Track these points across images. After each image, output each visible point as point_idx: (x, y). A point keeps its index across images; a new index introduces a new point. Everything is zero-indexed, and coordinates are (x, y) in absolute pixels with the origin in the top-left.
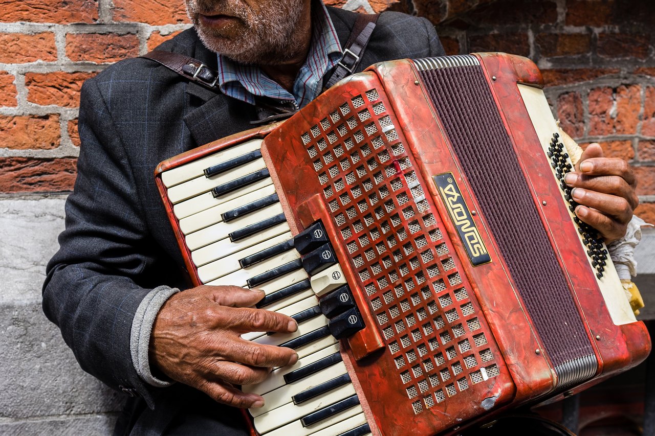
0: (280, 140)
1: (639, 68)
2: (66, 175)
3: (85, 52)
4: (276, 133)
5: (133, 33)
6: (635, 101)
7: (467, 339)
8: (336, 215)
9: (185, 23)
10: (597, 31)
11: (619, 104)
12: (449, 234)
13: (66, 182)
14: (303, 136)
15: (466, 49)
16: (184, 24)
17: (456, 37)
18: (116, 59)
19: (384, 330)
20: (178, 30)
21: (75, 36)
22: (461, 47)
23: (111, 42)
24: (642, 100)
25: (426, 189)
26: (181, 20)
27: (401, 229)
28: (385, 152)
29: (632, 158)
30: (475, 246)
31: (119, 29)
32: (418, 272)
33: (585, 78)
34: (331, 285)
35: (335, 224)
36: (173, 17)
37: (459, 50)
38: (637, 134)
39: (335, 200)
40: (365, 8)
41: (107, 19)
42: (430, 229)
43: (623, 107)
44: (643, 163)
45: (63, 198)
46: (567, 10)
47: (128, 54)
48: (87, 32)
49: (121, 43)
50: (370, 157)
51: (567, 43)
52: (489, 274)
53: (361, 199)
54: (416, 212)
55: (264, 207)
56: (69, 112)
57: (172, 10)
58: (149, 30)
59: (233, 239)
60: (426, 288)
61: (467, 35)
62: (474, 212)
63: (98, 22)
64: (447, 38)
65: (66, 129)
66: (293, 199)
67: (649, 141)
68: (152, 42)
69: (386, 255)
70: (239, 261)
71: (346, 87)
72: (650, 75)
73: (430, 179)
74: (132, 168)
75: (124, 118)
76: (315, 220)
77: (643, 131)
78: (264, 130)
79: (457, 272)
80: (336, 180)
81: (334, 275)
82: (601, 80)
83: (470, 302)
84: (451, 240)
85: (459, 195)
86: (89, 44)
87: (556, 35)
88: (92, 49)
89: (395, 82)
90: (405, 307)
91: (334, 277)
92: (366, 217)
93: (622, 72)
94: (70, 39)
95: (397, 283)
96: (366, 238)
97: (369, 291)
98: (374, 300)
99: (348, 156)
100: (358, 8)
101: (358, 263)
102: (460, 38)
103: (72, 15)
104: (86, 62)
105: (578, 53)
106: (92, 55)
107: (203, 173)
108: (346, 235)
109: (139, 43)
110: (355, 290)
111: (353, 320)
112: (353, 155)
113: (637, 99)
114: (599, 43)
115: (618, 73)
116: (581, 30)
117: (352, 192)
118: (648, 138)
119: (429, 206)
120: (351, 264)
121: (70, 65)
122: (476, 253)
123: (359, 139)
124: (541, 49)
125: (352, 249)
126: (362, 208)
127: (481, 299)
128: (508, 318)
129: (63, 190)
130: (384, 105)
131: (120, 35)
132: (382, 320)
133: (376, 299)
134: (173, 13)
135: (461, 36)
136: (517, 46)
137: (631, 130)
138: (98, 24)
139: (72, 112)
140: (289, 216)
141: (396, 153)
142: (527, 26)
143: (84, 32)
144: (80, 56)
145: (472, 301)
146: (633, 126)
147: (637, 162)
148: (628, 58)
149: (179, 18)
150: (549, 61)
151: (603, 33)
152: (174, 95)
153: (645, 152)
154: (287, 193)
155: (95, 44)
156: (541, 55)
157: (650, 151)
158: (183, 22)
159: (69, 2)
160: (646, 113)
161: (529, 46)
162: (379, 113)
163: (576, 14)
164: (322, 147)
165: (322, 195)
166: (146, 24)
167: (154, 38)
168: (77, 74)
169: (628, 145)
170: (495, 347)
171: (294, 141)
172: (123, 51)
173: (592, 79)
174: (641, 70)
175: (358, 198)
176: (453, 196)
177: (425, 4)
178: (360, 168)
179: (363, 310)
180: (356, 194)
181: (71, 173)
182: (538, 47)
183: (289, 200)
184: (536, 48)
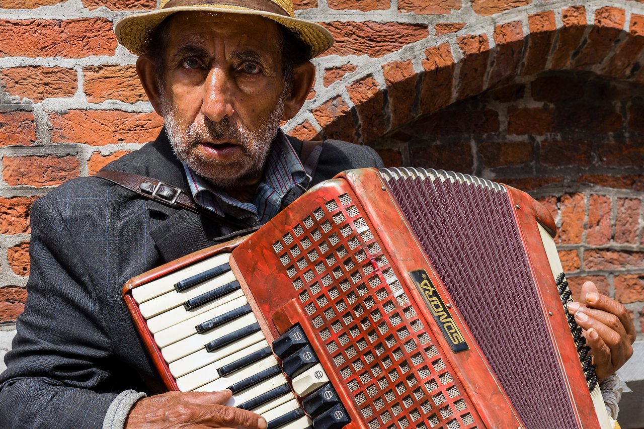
0: (250, 251)
1: (583, 176)
2: (7, 306)
3: (23, 176)
4: (244, 246)
5: (72, 155)
6: (580, 210)
7: (455, 419)
8: (314, 317)
9: (127, 143)
10: (539, 139)
11: (563, 213)
12: (428, 324)
13: (8, 313)
14: (274, 244)
15: (409, 161)
16: (125, 144)
17: (399, 149)
18: (56, 182)
19: (370, 423)
20: (119, 150)
21: (12, 159)
22: (404, 159)
23: (50, 164)
24: (587, 208)
25: (404, 284)
26: (123, 140)
27: (382, 323)
28: (361, 252)
29: (578, 268)
30: (454, 335)
31: (58, 150)
32: (402, 361)
33: (530, 188)
34: (314, 385)
35: (313, 327)
36: (114, 136)
37: (402, 163)
38: (582, 244)
39: (311, 303)
40: (310, 122)
41: (45, 140)
42: (411, 321)
43: (567, 216)
44: (589, 272)
45: (5, 329)
46: (508, 119)
47: (68, 176)
48: (25, 155)
49: (61, 166)
50: (346, 258)
51: (510, 152)
52: (469, 360)
53: (339, 300)
54: (396, 305)
55: (238, 317)
56: (8, 239)
57: (112, 129)
58: (88, 151)
59: (210, 349)
60: (411, 377)
61: (409, 147)
62: (448, 305)
63: (35, 144)
64: (390, 150)
65: (6, 257)
66: (267, 308)
67: (594, 249)
68: (93, 163)
69: (368, 350)
70: (218, 370)
71: (319, 193)
72: (593, 183)
73: (406, 275)
74: (94, 285)
75: (83, 236)
76: (293, 324)
77: (588, 240)
78: (231, 245)
79: (440, 359)
80: (311, 284)
81: (316, 375)
82: (545, 189)
83: (455, 385)
84: (431, 330)
85: (434, 290)
86: (27, 167)
87: (499, 144)
88: (31, 172)
89: (364, 187)
90: (389, 398)
91: (317, 377)
92: (345, 316)
93: (565, 181)
94: (7, 163)
95: (381, 376)
96: (346, 337)
97: (352, 387)
98: (357, 395)
99: (323, 259)
100: (303, 123)
101: (339, 361)
102: (402, 150)
103: (9, 137)
104: (25, 186)
105: (521, 163)
106: (30, 178)
107: (174, 288)
108: (325, 336)
109: (79, 164)
110: (339, 387)
111: (338, 415)
112: (328, 258)
113: (582, 207)
114: (541, 151)
115: (561, 181)
116: (524, 138)
117: (330, 294)
118: (594, 247)
119: (408, 300)
120: (332, 363)
121: (8, 190)
122: (455, 341)
123: (334, 241)
124: (484, 159)
125: (332, 349)
126: (340, 308)
127: (464, 383)
128: (491, 399)
129: (5, 321)
130: (357, 209)
131: (59, 157)
132: (367, 413)
133: (359, 394)
134: (114, 132)
135: (403, 148)
136: (460, 157)
137: (577, 239)
138: (35, 146)
139: (11, 239)
140: (263, 324)
141: (372, 252)
142: (470, 136)
143: (21, 155)
144: (18, 180)
145: (457, 385)
146: (578, 235)
147: (584, 272)
148: (571, 166)
149: (120, 138)
150: (493, 171)
151: (546, 140)
152: (133, 211)
153: (591, 262)
154: (260, 303)
155: (34, 167)
156: (484, 166)
157: (596, 260)
158: (124, 141)
159: (4, 123)
160: (591, 221)
161: (472, 157)
162: (352, 216)
163: (517, 122)
164: (295, 253)
165: (298, 300)
166: (86, 145)
167: (95, 159)
168: (15, 199)
169: (573, 255)
170: (482, 425)
171: (265, 251)
172: (63, 173)
173: (535, 188)
174: (584, 177)
175: (336, 299)
176: (429, 290)
177: (369, 117)
178: (337, 269)
179: (348, 405)
180: (333, 295)
181: (12, 303)
182: (481, 157)
183: (263, 310)
184: (479, 158)
